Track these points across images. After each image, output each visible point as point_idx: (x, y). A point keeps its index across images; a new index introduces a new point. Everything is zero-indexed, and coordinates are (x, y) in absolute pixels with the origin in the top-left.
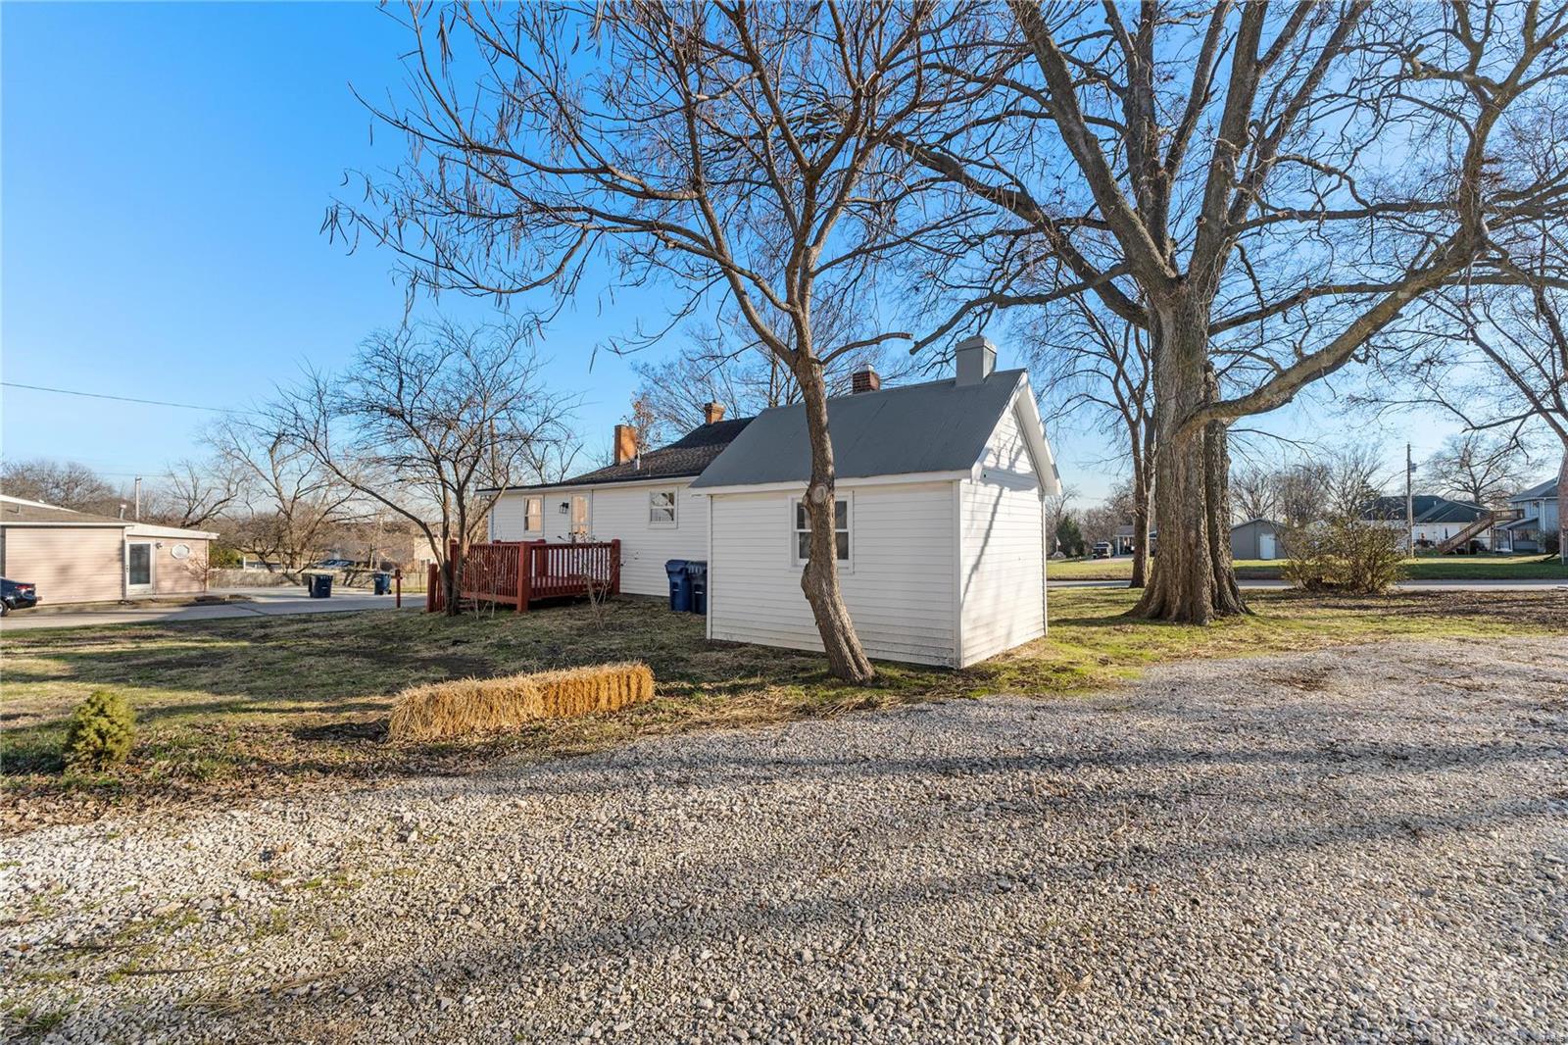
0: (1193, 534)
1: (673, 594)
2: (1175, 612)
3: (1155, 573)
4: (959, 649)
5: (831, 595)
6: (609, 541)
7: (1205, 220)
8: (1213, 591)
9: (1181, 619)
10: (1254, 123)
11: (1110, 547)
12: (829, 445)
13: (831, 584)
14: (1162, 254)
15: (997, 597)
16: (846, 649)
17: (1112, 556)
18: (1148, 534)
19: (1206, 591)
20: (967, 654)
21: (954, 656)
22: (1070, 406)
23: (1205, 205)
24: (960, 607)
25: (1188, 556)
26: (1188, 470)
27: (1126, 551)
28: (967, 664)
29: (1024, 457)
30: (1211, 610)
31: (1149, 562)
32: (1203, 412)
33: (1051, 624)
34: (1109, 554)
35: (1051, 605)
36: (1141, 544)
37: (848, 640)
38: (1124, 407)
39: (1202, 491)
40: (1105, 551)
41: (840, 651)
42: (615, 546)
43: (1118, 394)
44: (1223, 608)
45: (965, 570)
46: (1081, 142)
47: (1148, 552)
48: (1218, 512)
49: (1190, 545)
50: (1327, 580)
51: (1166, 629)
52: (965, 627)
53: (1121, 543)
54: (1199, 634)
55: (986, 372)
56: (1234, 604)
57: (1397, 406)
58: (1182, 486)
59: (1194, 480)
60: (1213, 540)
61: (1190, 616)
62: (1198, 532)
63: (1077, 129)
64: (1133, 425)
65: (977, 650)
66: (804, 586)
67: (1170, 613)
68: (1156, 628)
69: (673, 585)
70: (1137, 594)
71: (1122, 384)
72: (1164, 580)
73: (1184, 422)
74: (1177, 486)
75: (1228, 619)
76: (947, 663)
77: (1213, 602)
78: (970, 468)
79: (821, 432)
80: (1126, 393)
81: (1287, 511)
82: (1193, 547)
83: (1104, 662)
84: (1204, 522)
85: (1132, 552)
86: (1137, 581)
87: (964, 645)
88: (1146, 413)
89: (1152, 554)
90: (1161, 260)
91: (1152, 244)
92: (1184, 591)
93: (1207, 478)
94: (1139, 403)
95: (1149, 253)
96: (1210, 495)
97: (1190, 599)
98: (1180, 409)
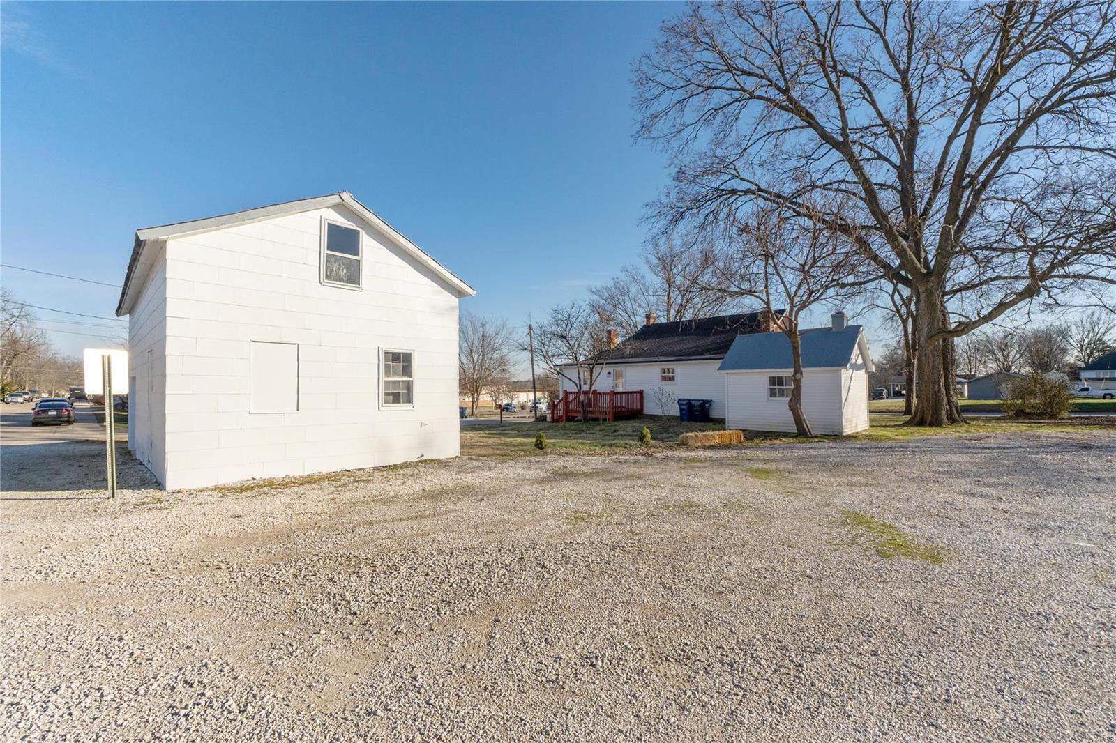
0: (937, 386)
1: (681, 414)
2: (928, 422)
3: (918, 404)
4: (842, 429)
5: (800, 409)
6: (638, 390)
7: (940, 251)
8: (947, 413)
9: (931, 425)
10: (969, 175)
11: (886, 391)
12: (801, 361)
13: (800, 405)
14: (920, 262)
15: (852, 411)
16: (806, 427)
17: (887, 398)
18: (915, 384)
19: (944, 412)
20: (844, 431)
21: (840, 431)
22: (864, 311)
23: (940, 243)
24: (842, 413)
25: (934, 396)
26: (934, 357)
27: (898, 395)
28: (845, 434)
29: (860, 357)
30: (946, 420)
31: (915, 400)
32: (940, 334)
33: (871, 426)
34: (884, 396)
35: (871, 420)
36: (910, 391)
37: (806, 424)
38: (898, 311)
39: (941, 367)
40: (881, 394)
41: (803, 427)
42: (641, 392)
43: (894, 303)
44: (952, 420)
45: (843, 401)
46: (880, 216)
47: (915, 395)
48: (950, 376)
49: (935, 392)
50: (1027, 411)
51: (923, 429)
52: (844, 421)
53: (894, 389)
54: (938, 430)
55: (845, 325)
56: (958, 418)
57: (1076, 308)
58: (931, 365)
59: (937, 362)
60: (947, 389)
61: (936, 423)
62: (939, 386)
63: (877, 210)
64: (904, 322)
65: (848, 431)
66: (790, 407)
67: (926, 423)
68: (919, 428)
69: (681, 410)
70: (907, 418)
71: (897, 297)
72: (923, 407)
73: (932, 337)
74: (929, 365)
75: (954, 425)
76: (837, 434)
77: (947, 417)
78: (846, 366)
79: (798, 357)
80: (899, 302)
81: (1032, 364)
82: (937, 393)
83: (897, 435)
84: (942, 381)
85: (903, 395)
86: (908, 411)
87: (844, 427)
88: (912, 313)
89: (917, 397)
90: (919, 265)
91: (914, 258)
92: (933, 413)
93: (944, 360)
94: (908, 307)
95: (913, 262)
96: (946, 369)
97: (935, 416)
98: (930, 330)
